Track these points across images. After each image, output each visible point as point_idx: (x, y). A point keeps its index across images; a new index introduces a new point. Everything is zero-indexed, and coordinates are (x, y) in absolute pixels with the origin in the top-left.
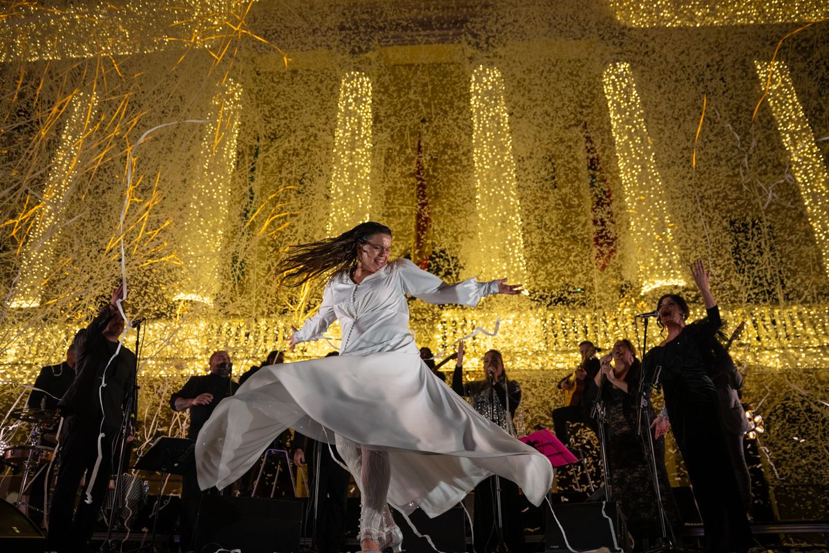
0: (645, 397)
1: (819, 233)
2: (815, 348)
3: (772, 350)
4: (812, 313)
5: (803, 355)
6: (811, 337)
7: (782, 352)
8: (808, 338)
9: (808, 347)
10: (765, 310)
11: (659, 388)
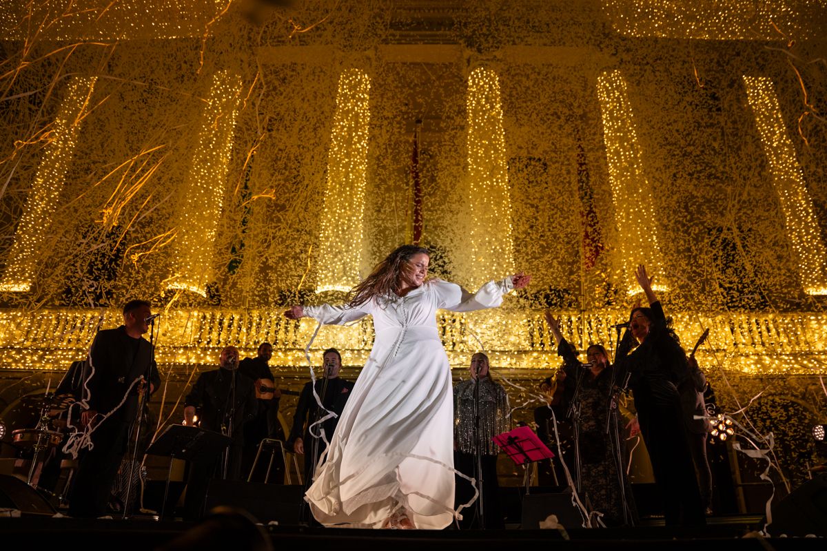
0: (614, 400)
1: (796, 245)
2: (787, 355)
3: (747, 356)
4: (786, 321)
5: (777, 362)
6: (784, 345)
7: (756, 358)
8: (781, 345)
9: (781, 354)
10: (743, 317)
11: (627, 392)
